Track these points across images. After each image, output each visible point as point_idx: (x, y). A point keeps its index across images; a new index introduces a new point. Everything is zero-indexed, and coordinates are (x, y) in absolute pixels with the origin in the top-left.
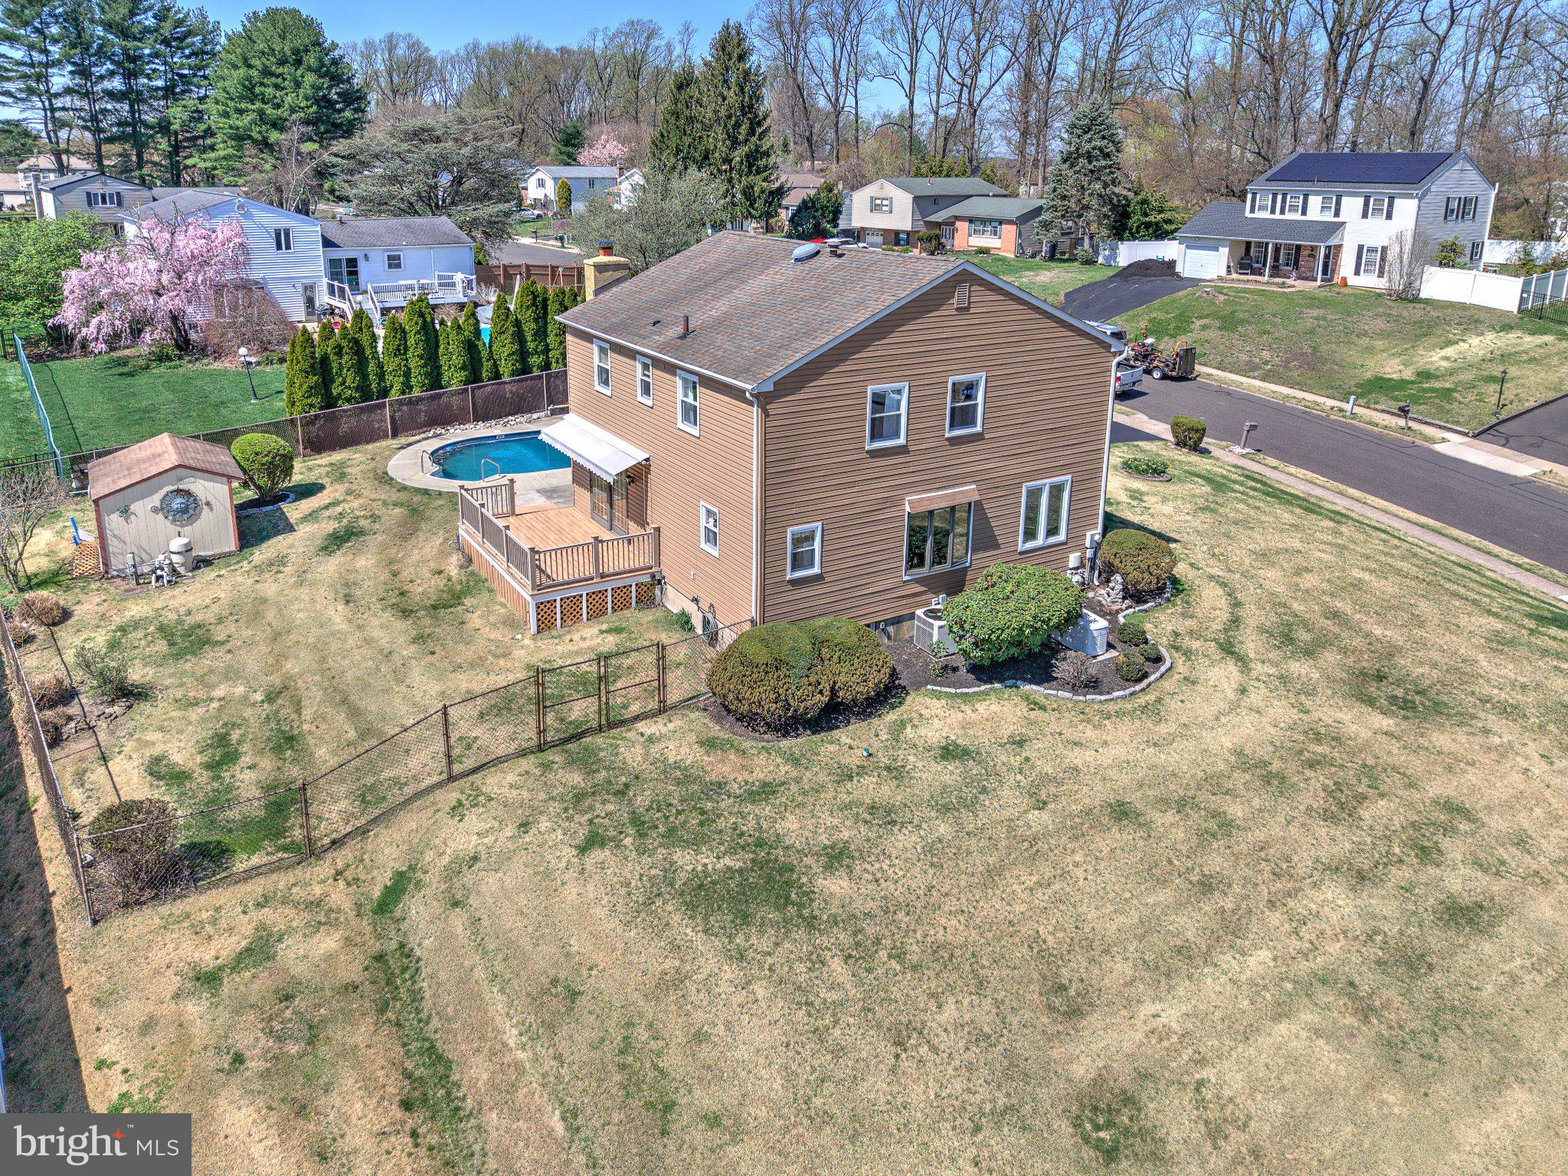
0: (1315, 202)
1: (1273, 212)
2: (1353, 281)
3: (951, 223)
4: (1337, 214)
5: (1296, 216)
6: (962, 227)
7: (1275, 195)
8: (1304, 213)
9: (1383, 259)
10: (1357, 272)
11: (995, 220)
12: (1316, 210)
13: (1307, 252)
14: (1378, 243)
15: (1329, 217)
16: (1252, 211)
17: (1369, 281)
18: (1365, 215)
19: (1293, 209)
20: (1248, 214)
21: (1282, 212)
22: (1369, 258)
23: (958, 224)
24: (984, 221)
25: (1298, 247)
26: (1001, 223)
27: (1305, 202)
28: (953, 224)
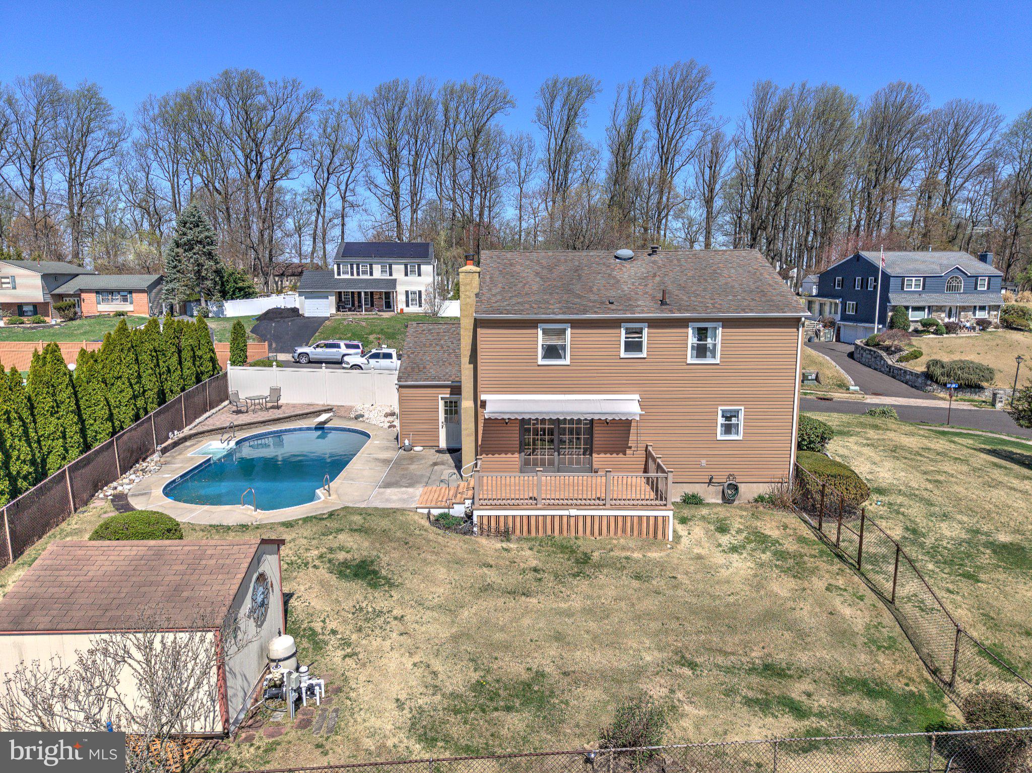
0: (377, 269)
1: (352, 274)
2: (406, 310)
3: (78, 294)
4: (391, 275)
5: (368, 277)
6: (89, 299)
7: (352, 265)
8: (371, 274)
9: (420, 297)
10: (407, 305)
11: (123, 291)
12: (377, 273)
13: (377, 297)
14: (416, 288)
15: (386, 276)
16: (339, 274)
17: (414, 309)
18: (406, 275)
19: (364, 273)
20: (336, 276)
21: (358, 274)
22: (413, 297)
23: (83, 295)
24: (111, 292)
25: (372, 293)
26: (131, 292)
27: (371, 268)
28: (79, 296)
